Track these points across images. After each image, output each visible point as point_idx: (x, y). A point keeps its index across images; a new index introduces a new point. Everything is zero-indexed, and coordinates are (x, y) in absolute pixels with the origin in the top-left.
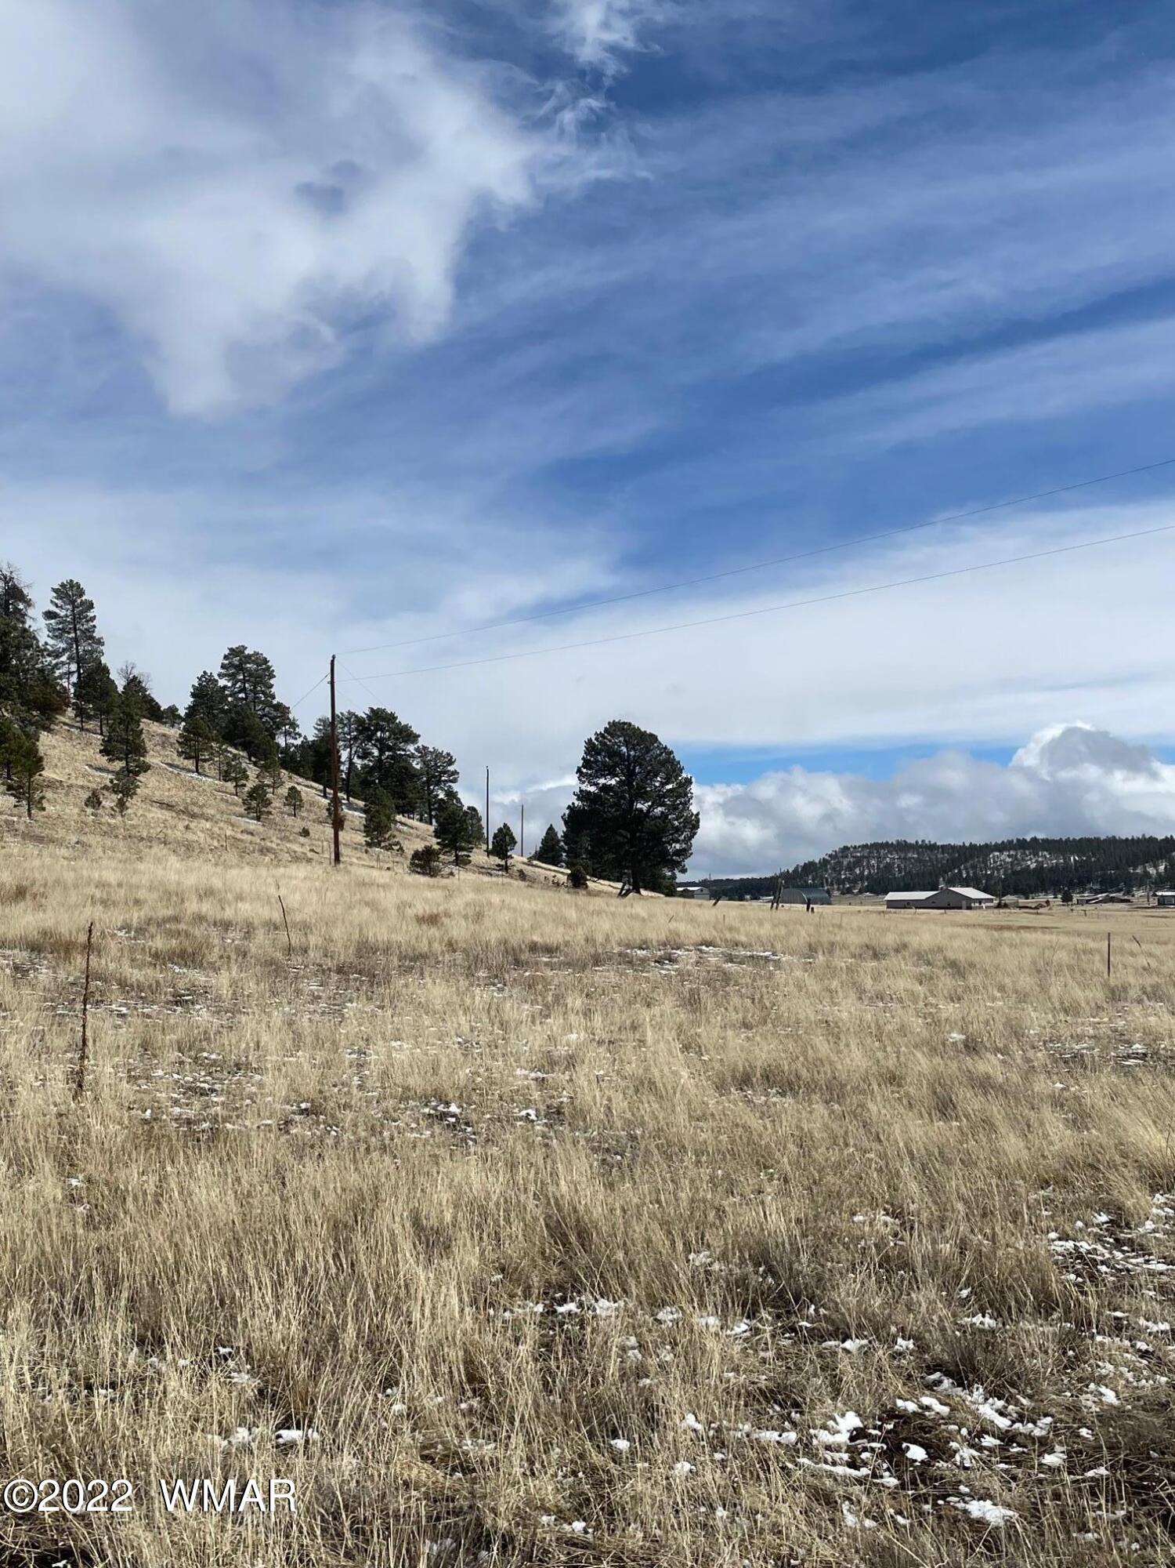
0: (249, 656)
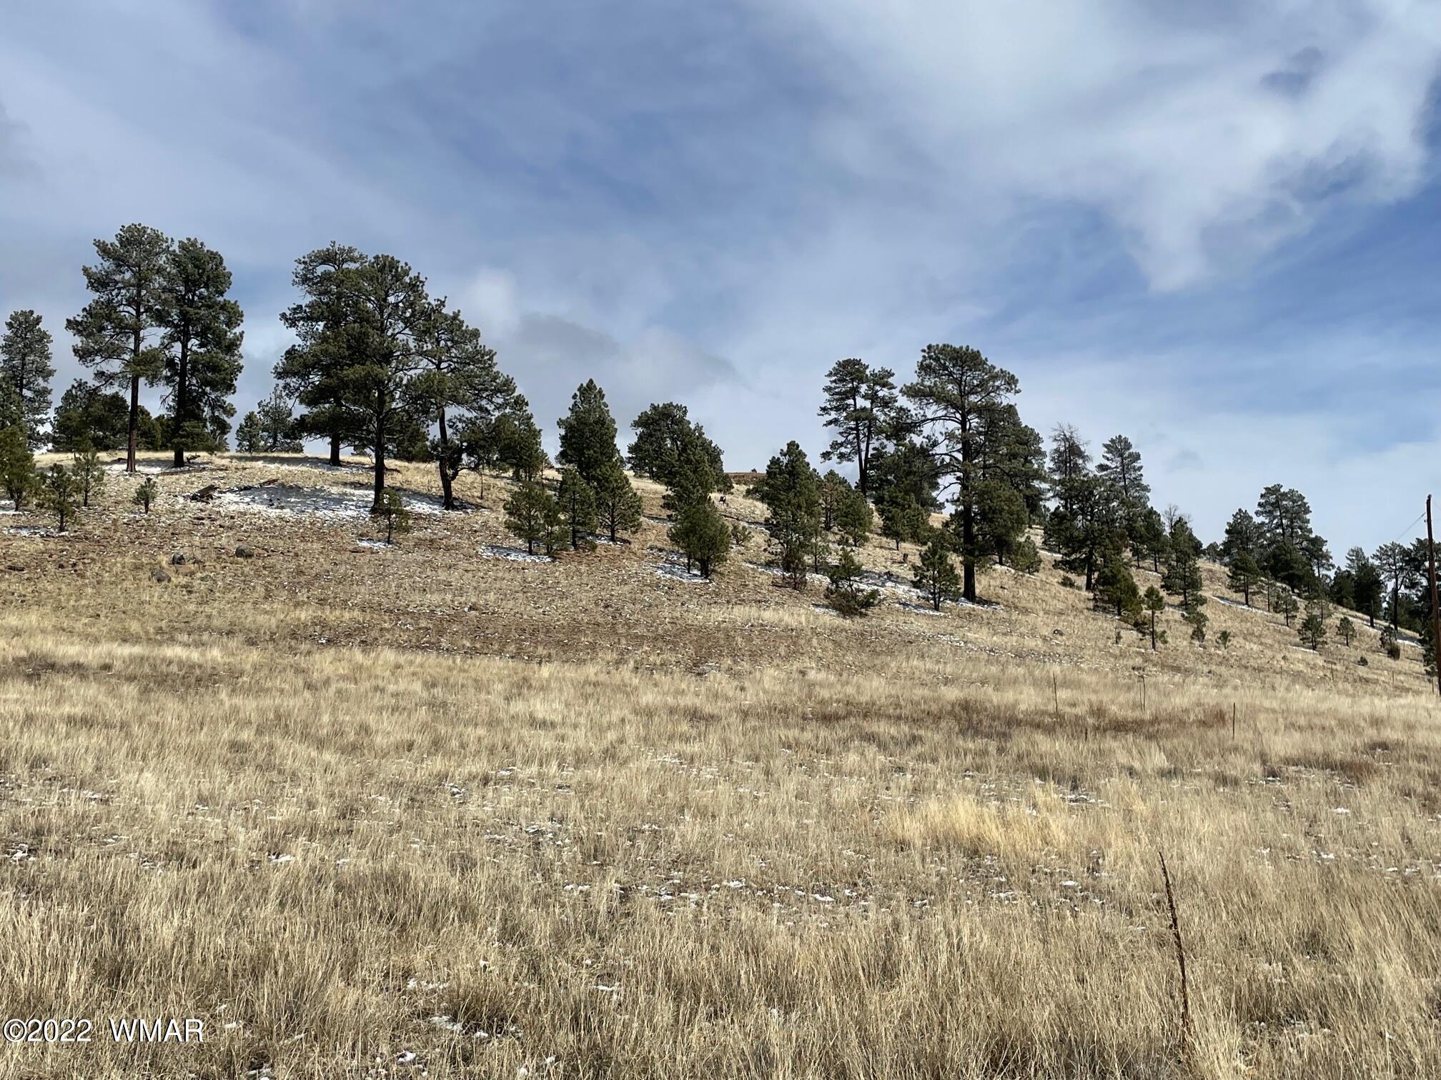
0: (1285, 494)
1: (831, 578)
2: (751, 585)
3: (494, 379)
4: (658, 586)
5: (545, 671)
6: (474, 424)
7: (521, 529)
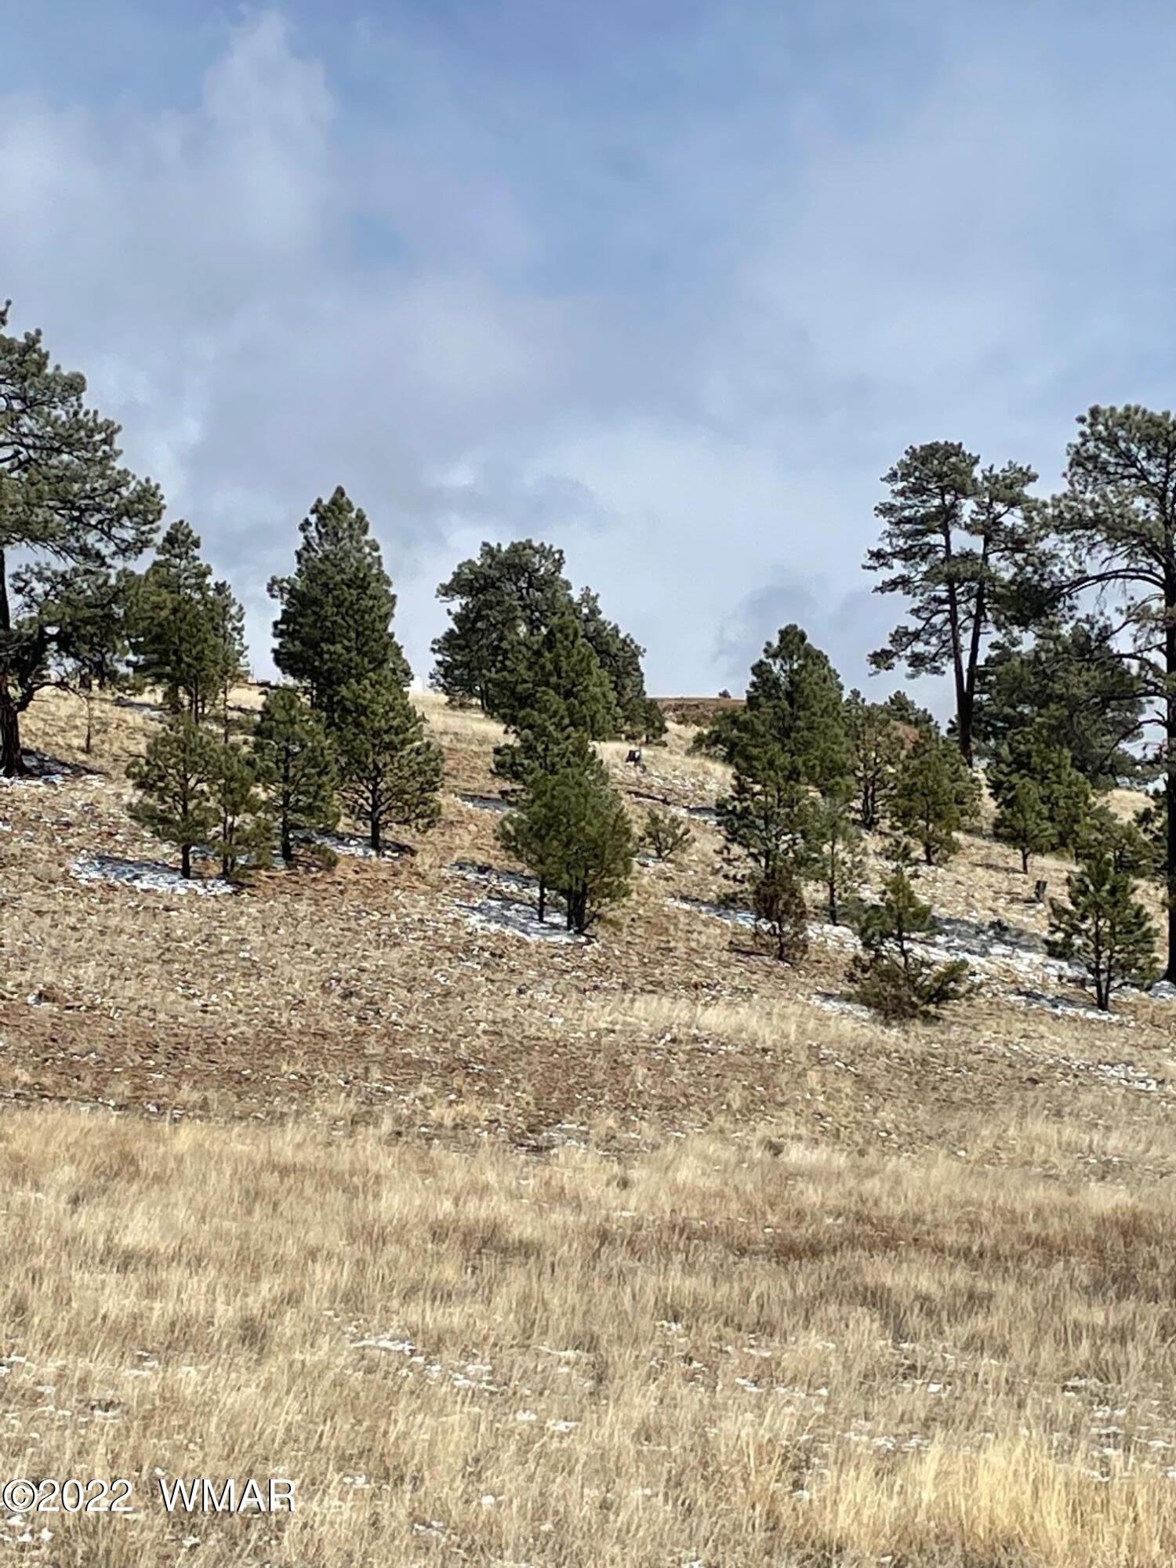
1: (862, 933)
2: (681, 949)
3: (114, 489)
4: (467, 950)
5: (186, 1137)
6: (67, 584)
7: (164, 820)
